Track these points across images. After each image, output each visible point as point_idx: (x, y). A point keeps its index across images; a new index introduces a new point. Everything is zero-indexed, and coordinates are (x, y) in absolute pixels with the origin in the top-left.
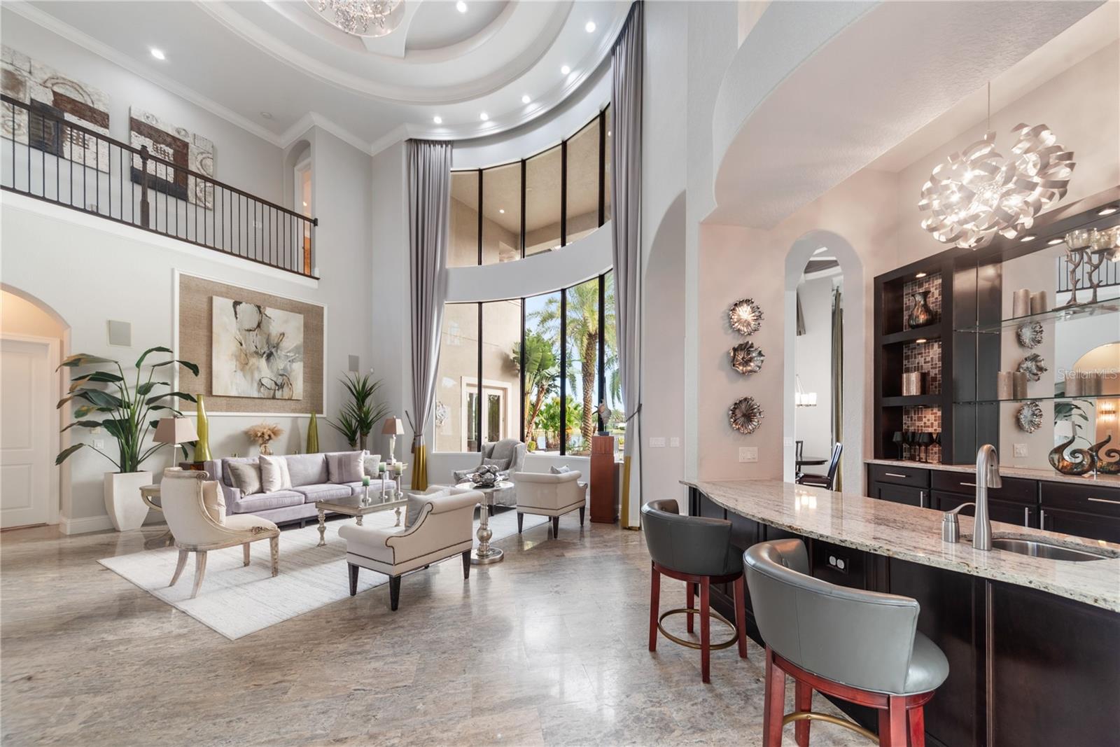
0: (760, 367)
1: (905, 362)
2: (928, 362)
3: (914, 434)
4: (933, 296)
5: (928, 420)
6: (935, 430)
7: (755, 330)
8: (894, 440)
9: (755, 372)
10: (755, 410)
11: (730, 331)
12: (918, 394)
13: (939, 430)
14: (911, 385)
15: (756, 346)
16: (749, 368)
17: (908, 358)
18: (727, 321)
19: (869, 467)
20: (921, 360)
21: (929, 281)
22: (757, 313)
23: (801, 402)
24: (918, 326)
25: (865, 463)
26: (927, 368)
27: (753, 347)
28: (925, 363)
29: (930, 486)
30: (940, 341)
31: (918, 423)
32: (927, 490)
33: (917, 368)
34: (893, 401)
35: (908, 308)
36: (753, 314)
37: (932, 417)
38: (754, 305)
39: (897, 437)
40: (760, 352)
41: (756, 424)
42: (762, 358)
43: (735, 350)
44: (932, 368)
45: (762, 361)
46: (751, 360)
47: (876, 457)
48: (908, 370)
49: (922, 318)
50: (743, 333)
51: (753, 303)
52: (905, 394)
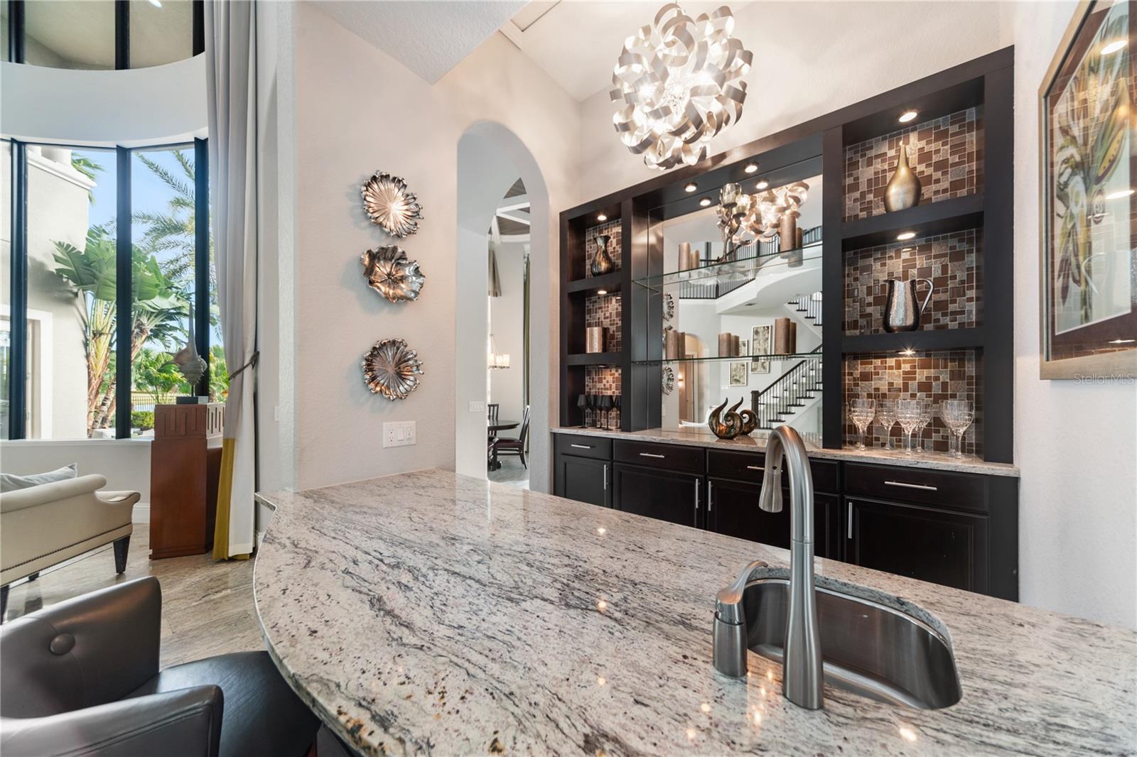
0: (417, 293)
1: (587, 317)
2: (607, 318)
3: (595, 397)
4: (611, 245)
5: (608, 382)
6: (614, 392)
7: (409, 233)
8: (579, 404)
9: (410, 299)
10: (411, 362)
11: (365, 223)
12: (600, 351)
13: (617, 393)
14: (594, 343)
15: (410, 257)
16: (399, 292)
17: (589, 312)
18: (360, 204)
19: (555, 436)
20: (600, 315)
21: (608, 228)
22: (412, 206)
23: (495, 362)
24: (600, 274)
25: (551, 433)
26: (606, 323)
27: (406, 259)
28: (605, 318)
29: (612, 458)
30: (617, 296)
31: (598, 385)
32: (609, 463)
33: (597, 324)
34: (577, 360)
35: (590, 256)
36: (406, 207)
37: (610, 378)
38: (408, 191)
39: (581, 401)
40: (418, 268)
41: (411, 384)
42: (421, 280)
43: (373, 257)
44: (611, 325)
45: (422, 285)
46: (403, 279)
47: (562, 425)
48: (590, 325)
49: (604, 266)
50: (387, 230)
51: (405, 186)
52: (588, 352)
